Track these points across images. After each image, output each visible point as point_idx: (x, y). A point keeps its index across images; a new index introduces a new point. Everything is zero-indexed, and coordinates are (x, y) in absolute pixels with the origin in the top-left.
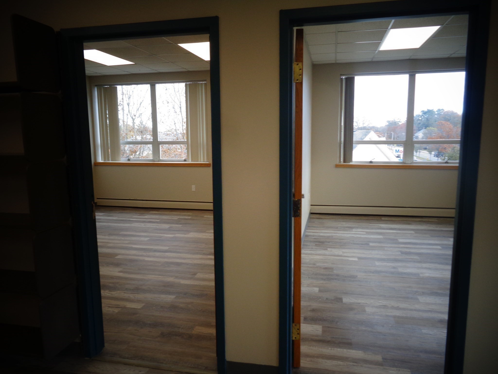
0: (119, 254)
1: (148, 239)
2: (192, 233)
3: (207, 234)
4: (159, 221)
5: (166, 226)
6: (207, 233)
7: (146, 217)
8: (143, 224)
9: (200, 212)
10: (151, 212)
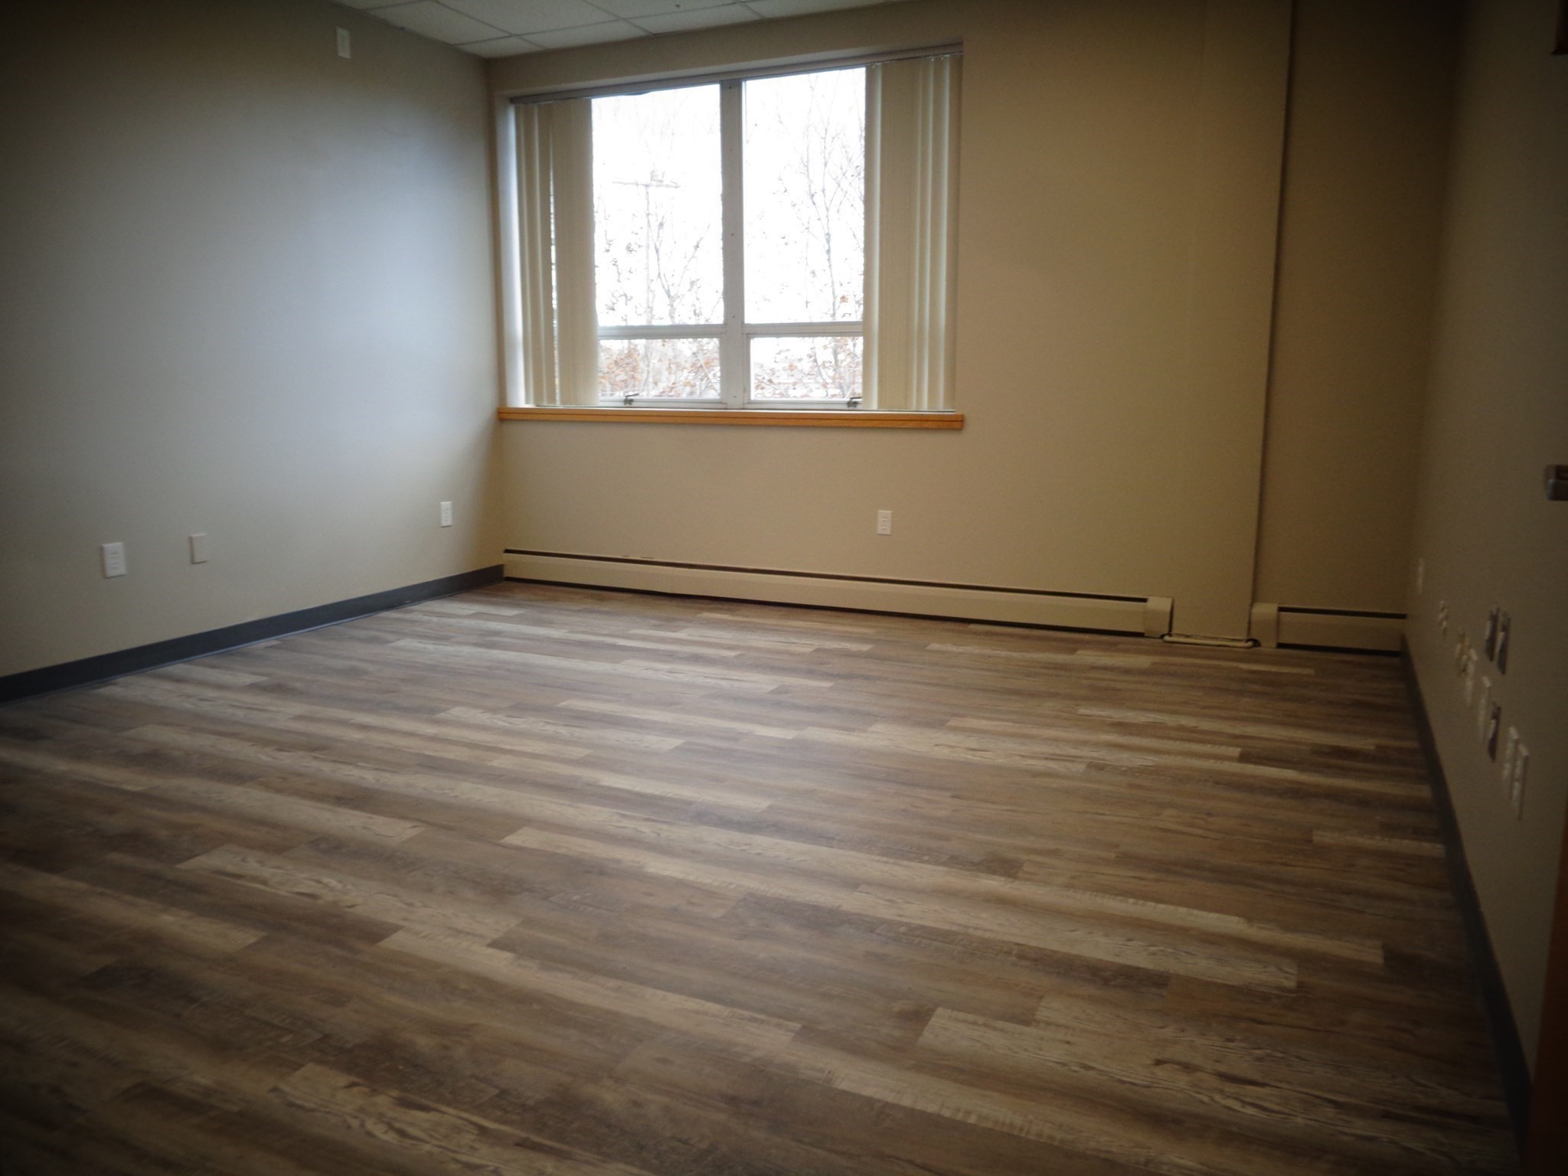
0: (526, 821)
1: (677, 742)
2: (879, 727)
3: (952, 738)
4: (736, 657)
5: (762, 683)
6: (955, 730)
7: (681, 635)
8: (666, 667)
9: (907, 624)
10: (706, 615)
